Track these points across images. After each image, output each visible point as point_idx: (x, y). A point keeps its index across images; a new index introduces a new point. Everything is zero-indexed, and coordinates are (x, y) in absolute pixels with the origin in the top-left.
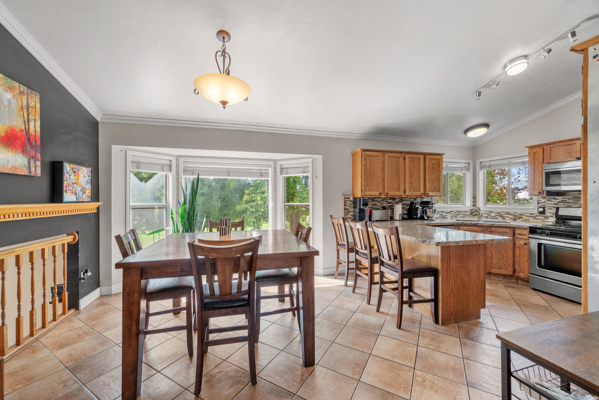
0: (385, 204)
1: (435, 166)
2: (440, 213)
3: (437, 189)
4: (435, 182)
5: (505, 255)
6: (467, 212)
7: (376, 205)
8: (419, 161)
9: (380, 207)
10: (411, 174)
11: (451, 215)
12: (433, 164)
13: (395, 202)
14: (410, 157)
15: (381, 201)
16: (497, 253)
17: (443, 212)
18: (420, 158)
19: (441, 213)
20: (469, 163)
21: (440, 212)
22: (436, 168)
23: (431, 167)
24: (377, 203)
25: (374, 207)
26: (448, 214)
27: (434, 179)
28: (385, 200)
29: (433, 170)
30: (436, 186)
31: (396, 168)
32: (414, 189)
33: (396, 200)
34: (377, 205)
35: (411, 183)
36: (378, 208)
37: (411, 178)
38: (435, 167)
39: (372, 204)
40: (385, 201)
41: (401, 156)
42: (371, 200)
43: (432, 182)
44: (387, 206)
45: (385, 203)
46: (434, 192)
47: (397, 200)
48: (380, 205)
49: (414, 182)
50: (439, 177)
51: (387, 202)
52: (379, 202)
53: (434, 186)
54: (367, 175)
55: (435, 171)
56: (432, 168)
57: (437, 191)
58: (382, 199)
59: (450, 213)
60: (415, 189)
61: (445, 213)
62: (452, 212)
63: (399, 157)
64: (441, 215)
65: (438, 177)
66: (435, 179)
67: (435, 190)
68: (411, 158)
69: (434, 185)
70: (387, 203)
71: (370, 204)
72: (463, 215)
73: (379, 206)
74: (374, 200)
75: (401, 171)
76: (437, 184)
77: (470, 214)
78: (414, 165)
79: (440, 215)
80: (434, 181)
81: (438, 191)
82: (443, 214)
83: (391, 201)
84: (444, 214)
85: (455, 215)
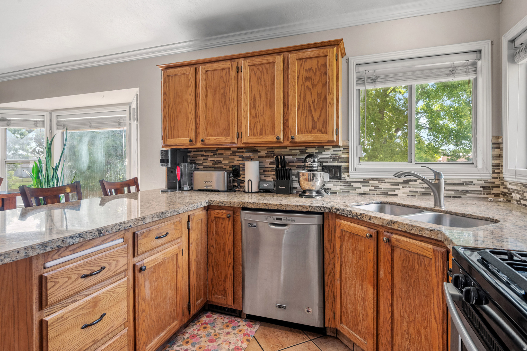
0: (238, 160)
1: (315, 74)
2: (370, 182)
3: (319, 125)
4: (315, 110)
5: (423, 331)
6: (471, 184)
7: (220, 162)
8: (274, 69)
9: (228, 167)
10: (254, 99)
11: (407, 190)
12: (310, 70)
13: (257, 157)
14: (251, 64)
15: (230, 155)
16: (404, 317)
17: (382, 181)
18: (274, 63)
19: (377, 182)
20: (480, 51)
21: (373, 180)
22: (318, 78)
23: (304, 78)
24: (222, 159)
25: (216, 166)
26: (400, 187)
27: (311, 103)
28: (237, 154)
29: (309, 84)
30: (318, 119)
31: (222, 91)
32: (262, 129)
33: (259, 154)
34: (223, 162)
35: (253, 117)
36: (224, 167)
37: (255, 107)
38: (313, 77)
39: (214, 161)
40: (238, 156)
41: (232, 65)
42: (212, 154)
43: (306, 112)
44: (240, 164)
45: (237, 158)
46: (311, 132)
47: (263, 153)
48: (227, 162)
49: (262, 116)
50: (325, 98)
51: (240, 156)
52: (226, 157)
53: (313, 119)
54: (170, 109)
55: (314, 86)
56: (307, 79)
57: (320, 131)
58: (231, 152)
59: (404, 185)
60: (264, 129)
61: (388, 182)
62: (411, 183)
63: (229, 69)
64: (377, 188)
65: (322, 98)
66: (316, 102)
67: (313, 128)
68: (255, 65)
69: (310, 118)
70: (241, 159)
71: (210, 161)
72: (453, 192)
73: (226, 165)
74: (216, 154)
75: (232, 94)
76: (320, 115)
77: (481, 189)
78: (261, 80)
79: (373, 188)
80: (312, 108)
81: (323, 130)
82: (380, 186)
83: (249, 156)
84: (383, 186)
85: (423, 190)
